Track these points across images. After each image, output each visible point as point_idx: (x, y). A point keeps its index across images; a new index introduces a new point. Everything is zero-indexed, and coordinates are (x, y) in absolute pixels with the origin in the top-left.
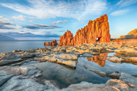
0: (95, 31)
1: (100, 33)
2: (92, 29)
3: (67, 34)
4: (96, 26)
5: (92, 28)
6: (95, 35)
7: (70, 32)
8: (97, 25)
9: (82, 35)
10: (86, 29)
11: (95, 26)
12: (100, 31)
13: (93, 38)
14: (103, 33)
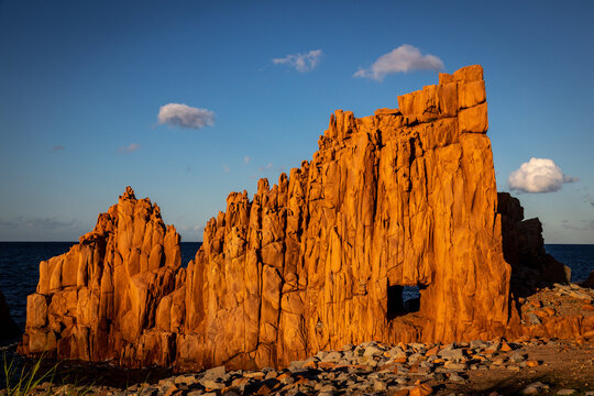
0: (373, 221)
1: (418, 241)
2: (350, 201)
3: (122, 239)
4: (386, 176)
5: (350, 192)
6: (377, 259)
7: (151, 211)
8: (390, 170)
9: (251, 256)
10: (293, 205)
11: (376, 180)
12: (418, 221)
13: (359, 289)
14: (441, 246)
